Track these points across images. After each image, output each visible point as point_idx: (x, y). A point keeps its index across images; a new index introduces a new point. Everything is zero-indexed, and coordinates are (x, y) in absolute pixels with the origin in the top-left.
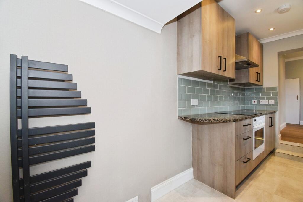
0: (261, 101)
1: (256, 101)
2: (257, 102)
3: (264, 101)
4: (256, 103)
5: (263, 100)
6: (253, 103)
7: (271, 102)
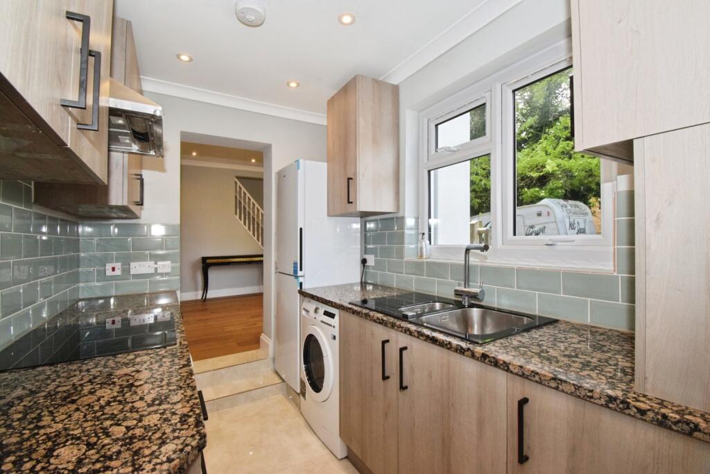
0: (133, 265)
1: (118, 265)
2: (123, 270)
3: (144, 266)
4: (118, 272)
5: (142, 263)
6: (109, 273)
7: (164, 266)
